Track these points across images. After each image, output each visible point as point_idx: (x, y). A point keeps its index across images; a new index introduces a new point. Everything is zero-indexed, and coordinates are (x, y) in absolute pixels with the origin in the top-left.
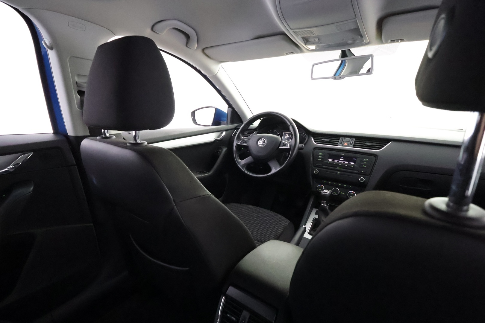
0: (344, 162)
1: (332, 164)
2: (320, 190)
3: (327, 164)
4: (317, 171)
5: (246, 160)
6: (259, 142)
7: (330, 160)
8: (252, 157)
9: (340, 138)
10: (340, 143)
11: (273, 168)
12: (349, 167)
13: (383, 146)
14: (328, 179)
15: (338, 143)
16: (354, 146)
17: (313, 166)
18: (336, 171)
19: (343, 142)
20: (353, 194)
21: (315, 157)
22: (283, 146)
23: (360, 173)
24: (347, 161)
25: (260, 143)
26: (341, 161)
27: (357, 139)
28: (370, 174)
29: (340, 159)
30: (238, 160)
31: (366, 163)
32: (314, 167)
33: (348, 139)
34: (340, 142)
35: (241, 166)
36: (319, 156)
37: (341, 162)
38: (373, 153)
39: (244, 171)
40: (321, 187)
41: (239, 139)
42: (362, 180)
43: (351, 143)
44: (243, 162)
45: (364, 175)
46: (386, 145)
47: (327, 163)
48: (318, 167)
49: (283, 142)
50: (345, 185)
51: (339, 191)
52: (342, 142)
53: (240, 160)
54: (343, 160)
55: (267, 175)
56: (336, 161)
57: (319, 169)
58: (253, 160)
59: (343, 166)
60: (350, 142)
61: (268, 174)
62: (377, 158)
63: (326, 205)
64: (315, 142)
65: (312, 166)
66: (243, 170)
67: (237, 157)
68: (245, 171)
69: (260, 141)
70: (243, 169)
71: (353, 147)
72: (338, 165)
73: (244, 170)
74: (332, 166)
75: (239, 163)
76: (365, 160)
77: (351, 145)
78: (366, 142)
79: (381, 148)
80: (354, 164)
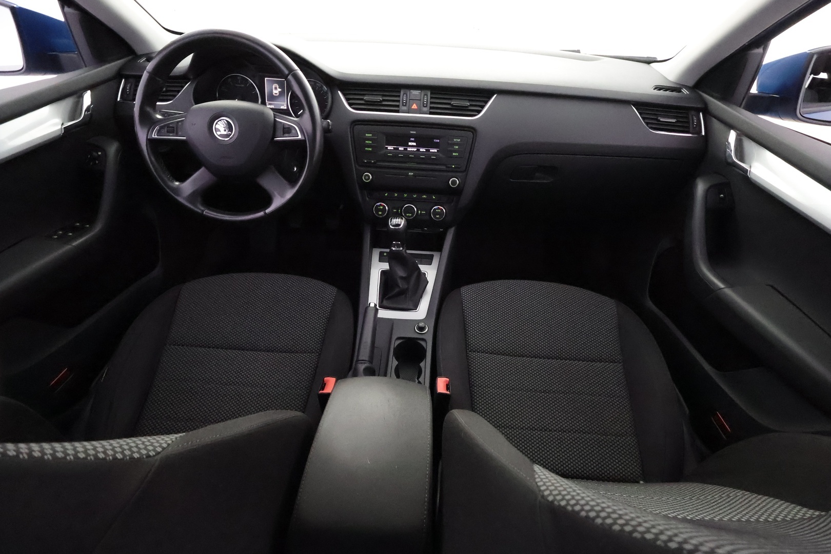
0: (418, 150)
1: (395, 155)
2: (380, 213)
3: (386, 157)
4: (368, 176)
5: (195, 180)
6: (217, 130)
7: (390, 148)
8: (209, 168)
9: (400, 92)
10: (403, 105)
11: (276, 193)
12: (428, 159)
13: (483, 107)
14: (391, 190)
15: (398, 106)
16: (432, 111)
17: (357, 166)
18: (406, 171)
19: (408, 101)
20: (440, 211)
21: (359, 144)
22: (284, 133)
23: (448, 169)
24: (423, 147)
25: (219, 133)
26: (412, 147)
27: (435, 93)
28: (466, 170)
29: (410, 144)
30: (170, 184)
31: (457, 147)
32: (359, 168)
33: (416, 93)
34: (403, 103)
35: (184, 198)
36: (367, 142)
37: (413, 150)
38: (467, 124)
39: (200, 211)
40: (381, 207)
41: (148, 121)
42: (454, 182)
43: (424, 104)
44: (186, 188)
45: (455, 172)
46: (486, 102)
47: (385, 155)
48: (368, 166)
49: (281, 123)
50: (424, 196)
51: (415, 209)
52: (406, 103)
53: (177, 183)
54: (415, 144)
55: (265, 213)
56: (401, 149)
57: (373, 169)
58: (215, 178)
59: (416, 156)
60: (422, 101)
61: (268, 211)
62: (475, 135)
63: (401, 249)
64: (350, 105)
65: (355, 167)
66: (196, 209)
67: (163, 176)
68: (203, 211)
69: (217, 126)
70: (196, 206)
71: (431, 113)
72: (407, 157)
73: (200, 208)
74: (395, 162)
75: (177, 191)
76: (455, 140)
77: (425, 109)
78: (450, 99)
79: (479, 112)
80: (436, 151)
